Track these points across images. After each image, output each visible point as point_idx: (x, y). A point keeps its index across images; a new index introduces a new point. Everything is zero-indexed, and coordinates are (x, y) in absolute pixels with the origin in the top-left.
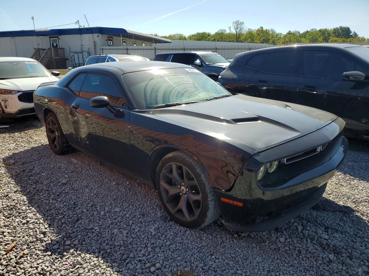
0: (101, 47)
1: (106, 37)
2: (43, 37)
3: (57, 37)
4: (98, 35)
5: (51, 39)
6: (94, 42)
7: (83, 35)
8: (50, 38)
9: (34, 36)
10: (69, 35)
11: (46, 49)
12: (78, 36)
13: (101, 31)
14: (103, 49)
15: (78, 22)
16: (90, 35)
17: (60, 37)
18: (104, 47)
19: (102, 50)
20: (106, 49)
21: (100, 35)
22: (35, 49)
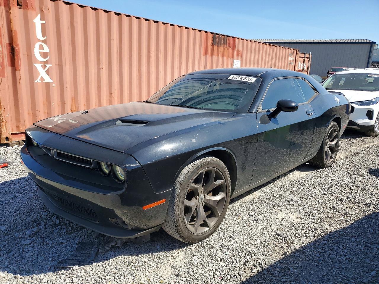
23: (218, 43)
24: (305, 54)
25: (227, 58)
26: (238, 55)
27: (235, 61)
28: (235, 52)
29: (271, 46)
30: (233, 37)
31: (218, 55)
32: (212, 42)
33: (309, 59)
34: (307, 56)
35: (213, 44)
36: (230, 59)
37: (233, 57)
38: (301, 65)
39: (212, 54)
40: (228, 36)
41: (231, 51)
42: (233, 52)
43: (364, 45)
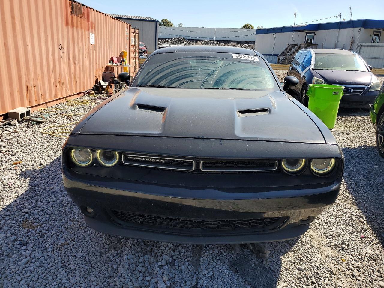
0: (360, 44)
1: (371, 31)
2: (300, 32)
3: (314, 33)
4: (360, 30)
5: (307, 35)
6: (353, 38)
7: (342, 29)
8: (307, 33)
9: (292, 31)
10: (326, 30)
11: (297, 45)
12: (336, 31)
13: (365, 24)
14: (361, 46)
15: (340, 15)
16: (351, 30)
17: (317, 32)
18: (363, 44)
19: (359, 48)
20: (365, 46)
21: (362, 29)
22: (288, 44)
23: (76, 12)
24: (135, 29)
25: (85, 30)
26: (92, 28)
27: (91, 34)
28: (90, 23)
29: (114, 19)
30: (87, 7)
31: (77, 27)
32: (70, 11)
33: (138, 34)
34: (137, 31)
35: (72, 13)
36: (87, 32)
37: (89, 30)
38: (133, 39)
39: (73, 26)
40: (83, 5)
41: (87, 23)
42: (88, 24)
43: (151, 23)
